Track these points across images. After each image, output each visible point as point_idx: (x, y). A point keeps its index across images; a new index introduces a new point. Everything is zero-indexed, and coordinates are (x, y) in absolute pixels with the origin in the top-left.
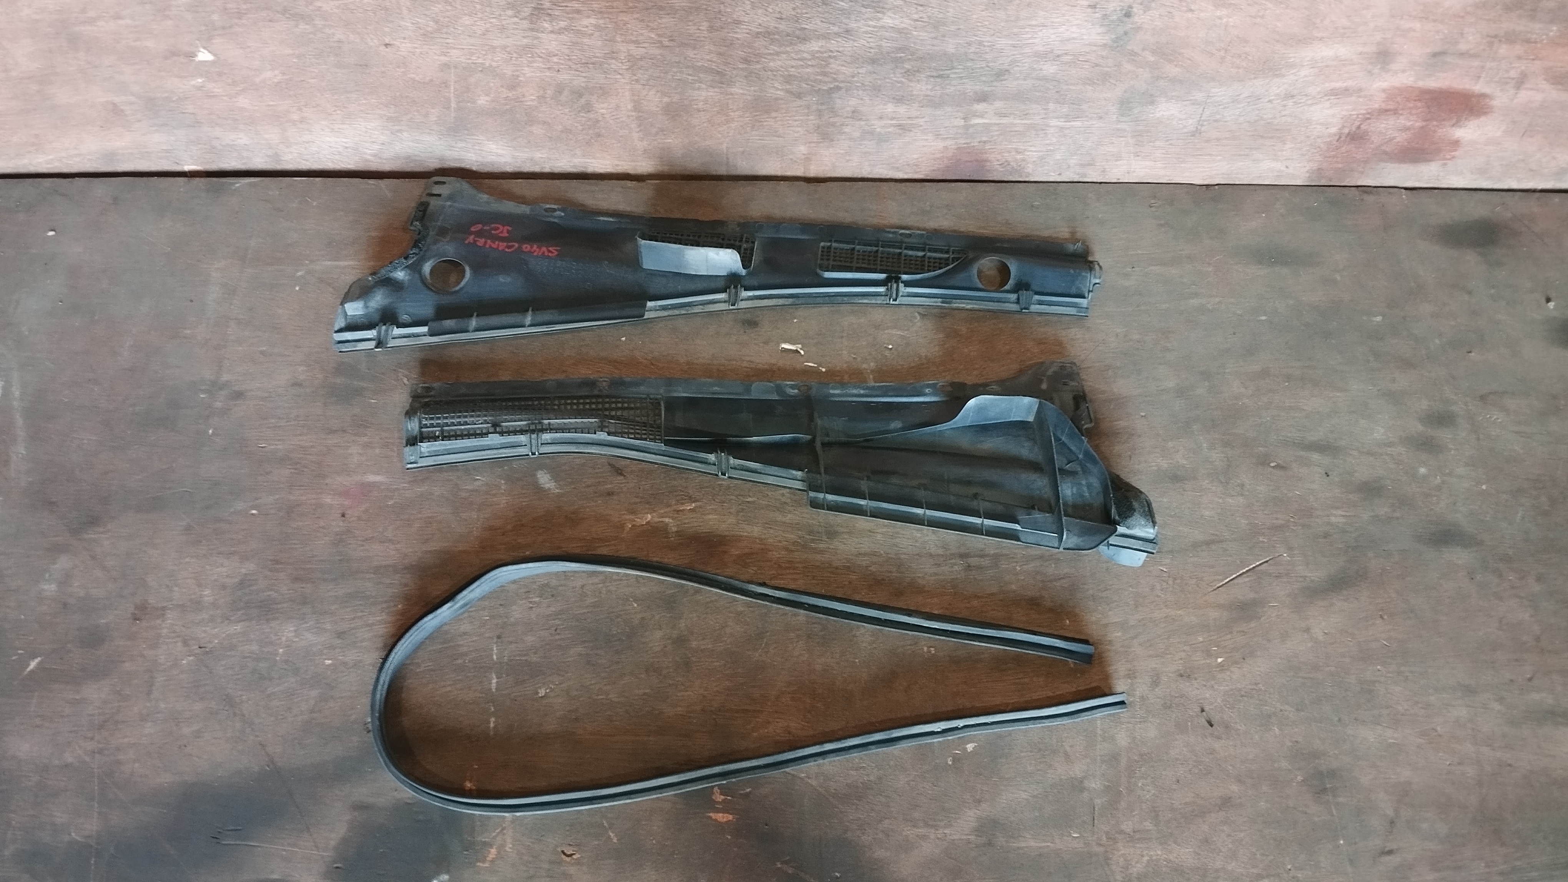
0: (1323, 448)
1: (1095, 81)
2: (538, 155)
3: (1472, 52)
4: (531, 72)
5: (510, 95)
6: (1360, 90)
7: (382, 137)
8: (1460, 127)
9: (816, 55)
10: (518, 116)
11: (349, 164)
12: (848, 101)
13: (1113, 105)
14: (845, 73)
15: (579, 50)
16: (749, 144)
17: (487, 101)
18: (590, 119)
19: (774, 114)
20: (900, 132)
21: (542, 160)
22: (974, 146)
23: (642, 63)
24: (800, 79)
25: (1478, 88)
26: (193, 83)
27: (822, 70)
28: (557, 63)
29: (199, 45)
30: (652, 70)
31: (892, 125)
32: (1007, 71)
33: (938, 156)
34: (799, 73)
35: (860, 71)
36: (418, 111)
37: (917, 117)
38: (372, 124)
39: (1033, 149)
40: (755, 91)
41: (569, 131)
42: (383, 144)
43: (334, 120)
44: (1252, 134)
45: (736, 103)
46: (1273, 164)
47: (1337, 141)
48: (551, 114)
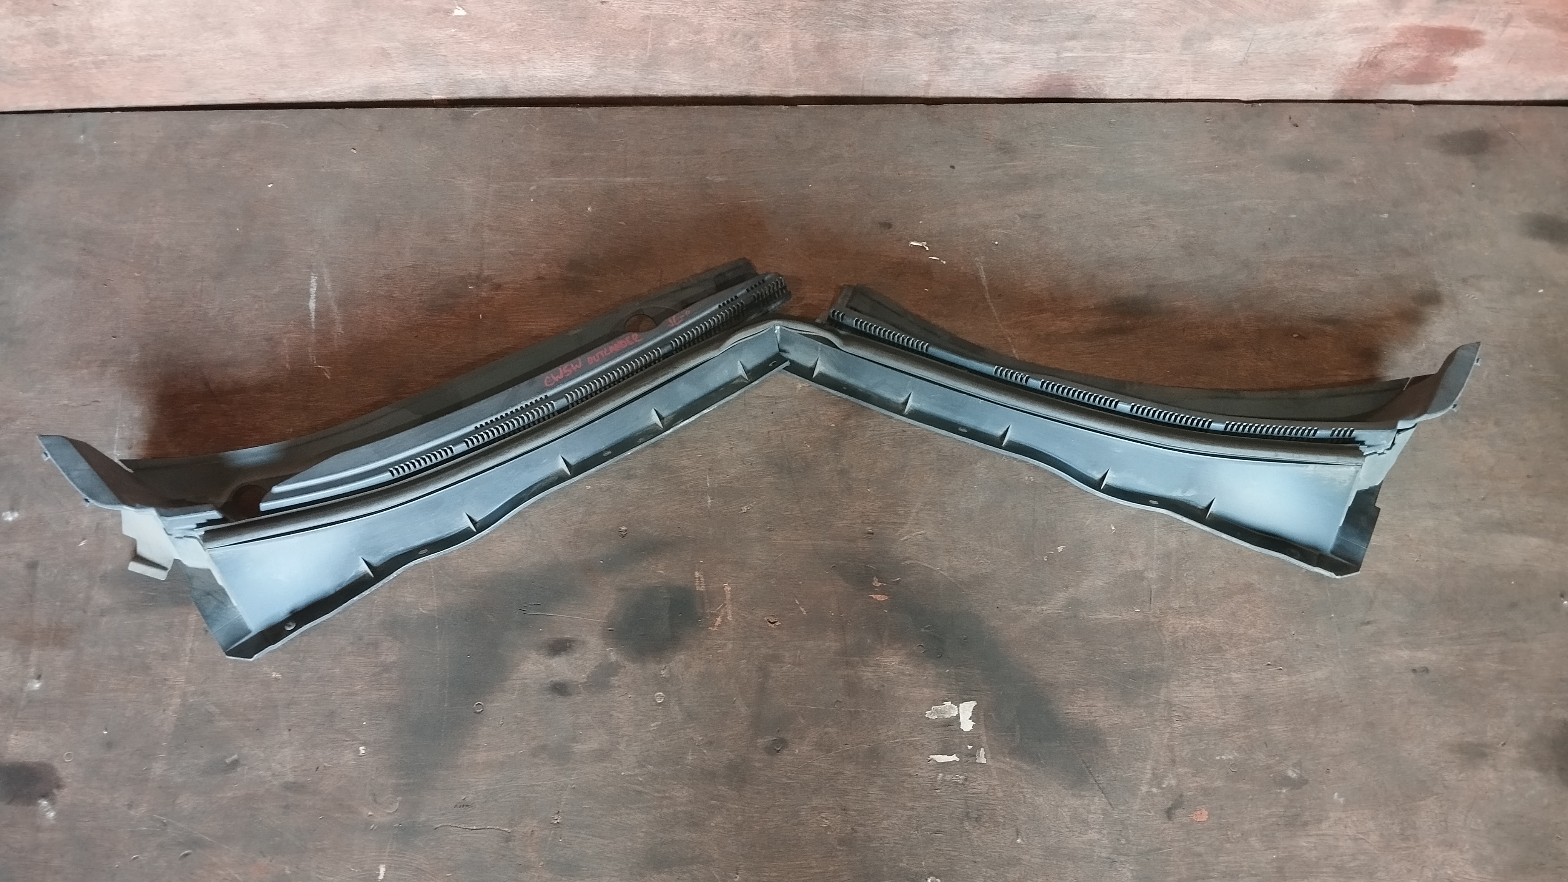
1: (1164, 24)
2: (711, 84)
4: (714, 21)
5: (695, 38)
6: (1377, 29)
7: (590, 72)
8: (1458, 56)
10: (699, 54)
11: (562, 93)
12: (964, 40)
13: (1178, 42)
14: (963, 19)
16: (881, 74)
17: (676, 43)
18: (756, 56)
19: (903, 51)
20: (1005, 63)
21: (715, 88)
22: (1063, 74)
23: (802, 13)
24: (926, 23)
25: (1473, 26)
26: (447, 32)
27: (945, 16)
28: (734, 14)
29: (456, 4)
30: (809, 18)
31: (998, 58)
32: (1094, 16)
33: (1034, 81)
34: (926, 20)
35: (975, 17)
36: (620, 52)
37: (1019, 52)
38: (584, 62)
39: (1110, 75)
40: (889, 33)
41: (739, 65)
42: (590, 77)
43: (554, 60)
44: (1289, 63)
45: (874, 43)
46: (1305, 86)
47: (1358, 68)
48: (725, 53)
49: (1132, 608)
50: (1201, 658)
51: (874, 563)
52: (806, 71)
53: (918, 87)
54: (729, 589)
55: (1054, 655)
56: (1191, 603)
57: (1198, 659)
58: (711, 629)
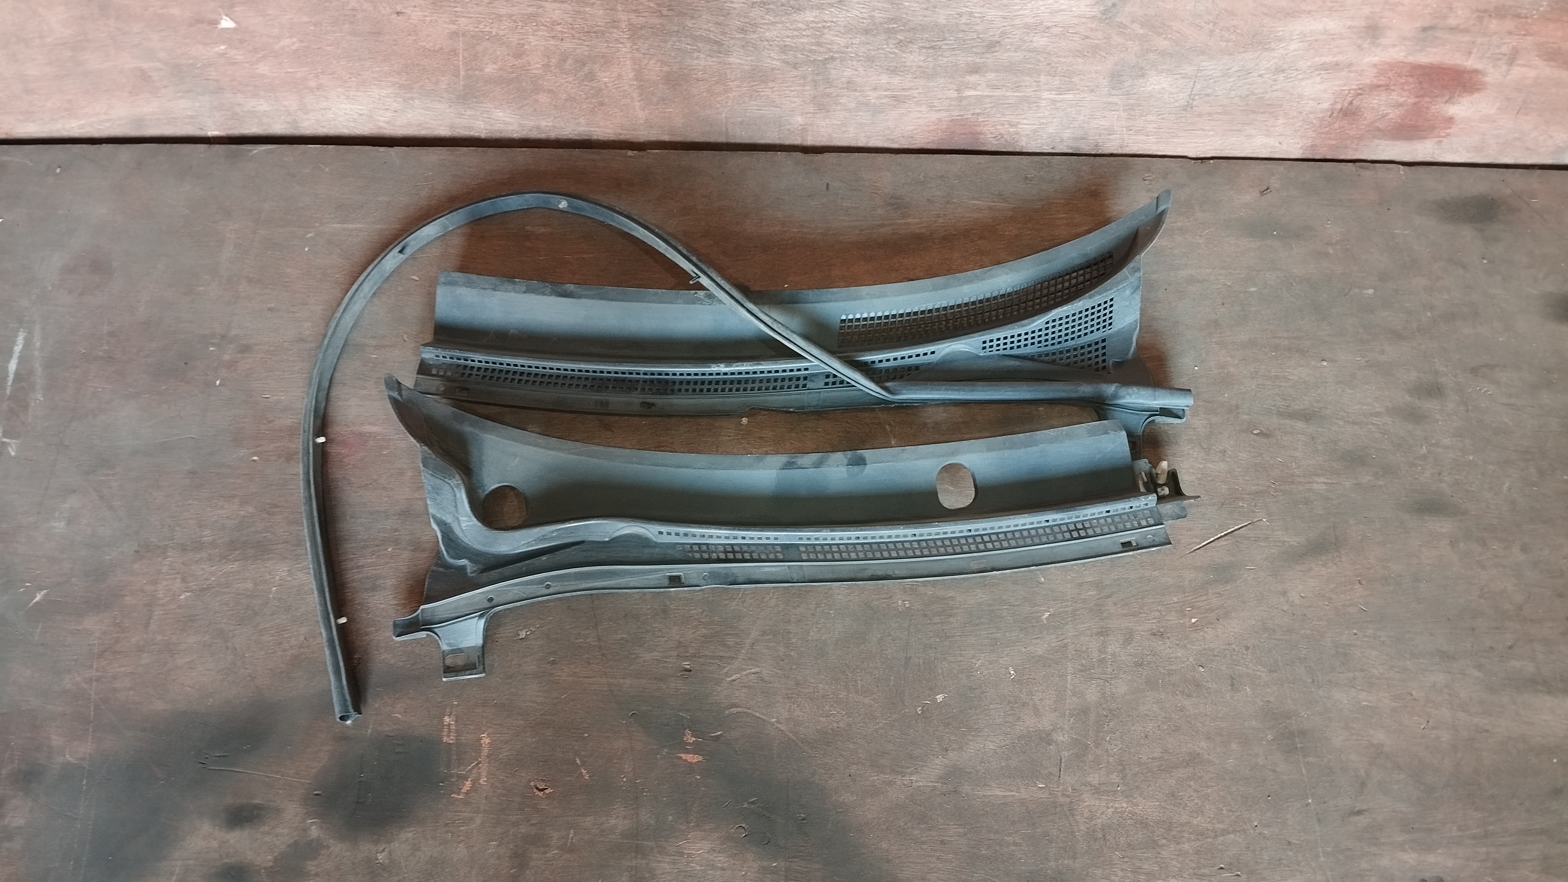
0: (1307, 416)
1: (1085, 54)
2: (543, 123)
3: (1462, 27)
4: (537, 41)
5: (516, 63)
6: (1350, 65)
7: (395, 104)
8: (1454, 104)
9: (811, 25)
10: (524, 84)
12: (843, 71)
13: (1104, 78)
14: (839, 44)
15: (582, 18)
16: (747, 114)
17: (494, 69)
18: (593, 88)
19: (771, 84)
20: (895, 103)
21: (548, 127)
22: (967, 118)
23: (643, 32)
24: (795, 49)
25: (1470, 63)
26: (216, 49)
27: (817, 40)
28: (560, 31)
29: (222, 13)
30: (652, 39)
31: (886, 96)
32: (999, 42)
33: (933, 127)
34: (795, 43)
35: (854, 41)
36: (429, 79)
37: (909, 89)
38: (385, 91)
39: (1025, 121)
40: (752, 61)
41: (575, 100)
42: (396, 111)
43: (349, 87)
44: (1244, 108)
45: (734, 73)
46: (1266, 140)
47: (1330, 117)
48: (556, 83)
49: (1035, 782)
50: (1127, 857)
51: (688, 710)
52: (657, 109)
53: (793, 132)
54: (487, 741)
55: (923, 847)
56: (1115, 778)
57: (1123, 858)
58: (456, 796)
